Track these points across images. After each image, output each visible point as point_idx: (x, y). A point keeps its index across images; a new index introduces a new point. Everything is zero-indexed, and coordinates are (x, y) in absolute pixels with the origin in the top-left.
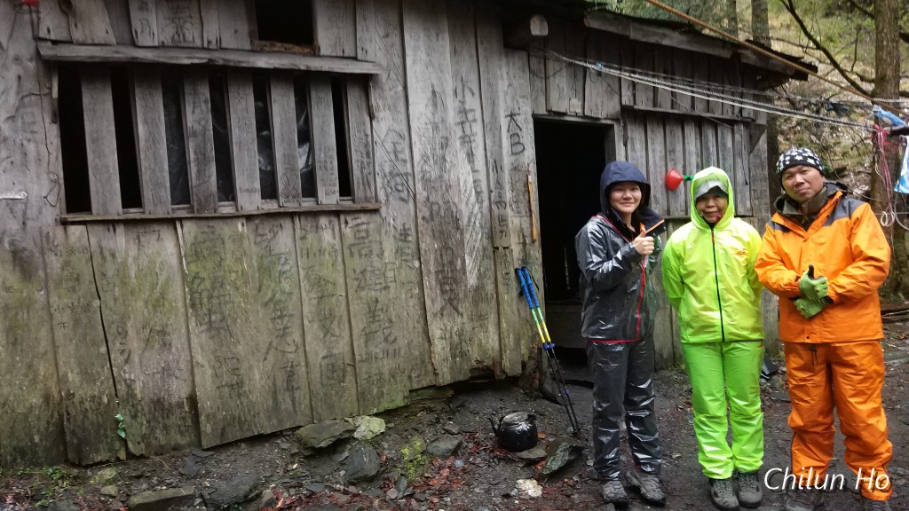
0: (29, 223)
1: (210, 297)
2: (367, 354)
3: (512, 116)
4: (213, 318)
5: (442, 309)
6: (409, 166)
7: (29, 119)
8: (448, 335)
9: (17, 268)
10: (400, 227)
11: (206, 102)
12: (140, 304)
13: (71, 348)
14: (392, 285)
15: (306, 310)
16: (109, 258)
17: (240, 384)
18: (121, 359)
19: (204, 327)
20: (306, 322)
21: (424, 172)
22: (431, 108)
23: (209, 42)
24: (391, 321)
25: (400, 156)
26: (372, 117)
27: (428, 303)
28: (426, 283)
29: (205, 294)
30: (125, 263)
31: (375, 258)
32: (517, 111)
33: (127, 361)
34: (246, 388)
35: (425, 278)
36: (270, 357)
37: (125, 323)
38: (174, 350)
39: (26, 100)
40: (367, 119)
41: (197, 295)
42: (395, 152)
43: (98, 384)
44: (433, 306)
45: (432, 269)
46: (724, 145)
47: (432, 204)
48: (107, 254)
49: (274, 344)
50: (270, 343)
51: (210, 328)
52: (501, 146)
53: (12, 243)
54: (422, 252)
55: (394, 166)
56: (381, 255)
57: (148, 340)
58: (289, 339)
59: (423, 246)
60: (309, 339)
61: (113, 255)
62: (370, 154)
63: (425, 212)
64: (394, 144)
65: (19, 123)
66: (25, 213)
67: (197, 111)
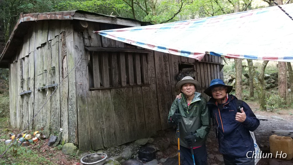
0: (84, 90)
1: (118, 108)
2: (148, 122)
3: (174, 63)
4: (119, 113)
5: (162, 111)
6: (155, 75)
7: (83, 65)
8: (164, 117)
9: (82, 101)
10: (153, 90)
11: (116, 60)
12: (104, 109)
13: (93, 121)
14: (153, 104)
15: (136, 111)
16: (99, 98)
17: (124, 129)
18: (102, 123)
19: (117, 115)
20: (136, 114)
21: (158, 77)
22: (159, 61)
23: (117, 46)
24: (152, 114)
25: (153, 73)
26: (147, 63)
27: (160, 109)
28: (159, 104)
29: (117, 107)
30: (101, 99)
31: (149, 98)
32: (175, 62)
33: (103, 124)
34: (125, 131)
35: (159, 103)
36: (129, 123)
37: (102, 114)
38: (111, 121)
39: (83, 60)
40: (146, 64)
41: (115, 107)
42: (152, 72)
43: (98, 130)
44: (161, 110)
45: (160, 100)
46: (215, 70)
47: (160, 84)
48: (98, 97)
49: (130, 120)
50: (129, 119)
51: (118, 116)
52: (173, 70)
53: (81, 95)
54: (158, 96)
55: (152, 75)
56: (150, 97)
57: (106, 119)
58: (133, 118)
59: (158, 95)
60: (137, 118)
61: (100, 98)
62: (147, 72)
63: (158, 87)
64: (152, 70)
65: (81, 66)
66: (83, 88)
67: (114, 62)
